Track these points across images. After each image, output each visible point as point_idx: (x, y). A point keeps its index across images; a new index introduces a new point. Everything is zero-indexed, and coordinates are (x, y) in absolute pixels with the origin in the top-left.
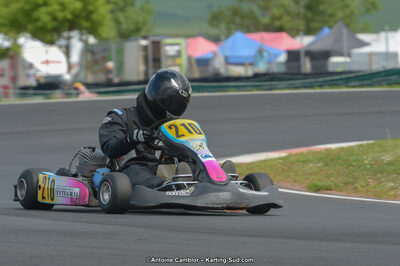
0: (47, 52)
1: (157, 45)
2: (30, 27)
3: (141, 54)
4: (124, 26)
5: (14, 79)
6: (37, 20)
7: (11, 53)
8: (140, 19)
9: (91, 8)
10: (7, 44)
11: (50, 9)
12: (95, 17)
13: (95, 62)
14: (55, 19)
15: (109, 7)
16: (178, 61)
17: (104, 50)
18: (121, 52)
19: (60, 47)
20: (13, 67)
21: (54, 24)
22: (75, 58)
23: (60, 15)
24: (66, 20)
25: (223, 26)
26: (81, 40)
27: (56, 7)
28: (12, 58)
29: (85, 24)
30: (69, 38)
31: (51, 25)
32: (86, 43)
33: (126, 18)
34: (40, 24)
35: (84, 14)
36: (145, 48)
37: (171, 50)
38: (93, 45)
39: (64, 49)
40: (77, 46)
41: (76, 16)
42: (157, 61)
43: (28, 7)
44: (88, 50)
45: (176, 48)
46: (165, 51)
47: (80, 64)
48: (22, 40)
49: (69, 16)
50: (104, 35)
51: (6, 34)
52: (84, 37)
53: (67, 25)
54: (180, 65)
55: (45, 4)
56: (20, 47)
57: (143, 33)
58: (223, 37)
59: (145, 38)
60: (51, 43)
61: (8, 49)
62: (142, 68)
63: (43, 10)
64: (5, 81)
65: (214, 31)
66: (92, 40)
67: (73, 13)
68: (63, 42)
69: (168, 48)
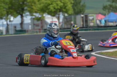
0: (52, 19)
1: (86, 16)
2: (47, 11)
3: (82, 19)
4: (76, 11)
5: (42, 27)
6: (49, 9)
7: (41, 19)
8: (82, 9)
9: (66, 5)
10: (40, 16)
11: (53, 5)
12: (67, 8)
13: (67, 22)
14: (55, 8)
15: (72, 5)
16: (93, 21)
17: (70, 18)
18: (75, 18)
19: (56, 17)
20: (42, 23)
21: (55, 10)
22: (61, 20)
23: (56, 7)
24: (58, 9)
25: (107, 10)
26: (63, 15)
27: (55, 5)
28: (42, 20)
29: (64, 10)
30: (59, 14)
31: (53, 10)
32: (64, 16)
33: (77, 8)
34: (50, 10)
35: (63, 7)
36: (83, 17)
37: (91, 18)
38: (67, 16)
39: (58, 18)
40: (62, 17)
41: (61, 8)
42: (86, 21)
43: (46, 5)
44: (65, 18)
45: (93, 17)
46: (89, 18)
47: (62, 22)
48: (44, 15)
49: (59, 8)
50: (70, 13)
51: (40, 13)
52: (64, 14)
53: (58, 10)
54: (93, 22)
55: (52, 4)
56: (44, 17)
57: (82, 13)
58: (107, 14)
59: (83, 14)
60: (54, 16)
61: (40, 18)
62: (82, 23)
63: (51, 6)
64: (39, 28)
65: (104, 12)
66: (66, 15)
67: (60, 7)
68: (57, 16)
69: (90, 17)
